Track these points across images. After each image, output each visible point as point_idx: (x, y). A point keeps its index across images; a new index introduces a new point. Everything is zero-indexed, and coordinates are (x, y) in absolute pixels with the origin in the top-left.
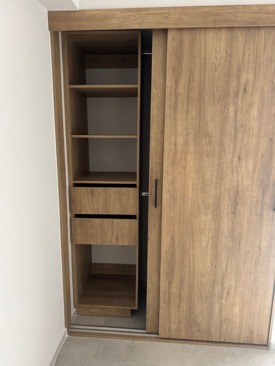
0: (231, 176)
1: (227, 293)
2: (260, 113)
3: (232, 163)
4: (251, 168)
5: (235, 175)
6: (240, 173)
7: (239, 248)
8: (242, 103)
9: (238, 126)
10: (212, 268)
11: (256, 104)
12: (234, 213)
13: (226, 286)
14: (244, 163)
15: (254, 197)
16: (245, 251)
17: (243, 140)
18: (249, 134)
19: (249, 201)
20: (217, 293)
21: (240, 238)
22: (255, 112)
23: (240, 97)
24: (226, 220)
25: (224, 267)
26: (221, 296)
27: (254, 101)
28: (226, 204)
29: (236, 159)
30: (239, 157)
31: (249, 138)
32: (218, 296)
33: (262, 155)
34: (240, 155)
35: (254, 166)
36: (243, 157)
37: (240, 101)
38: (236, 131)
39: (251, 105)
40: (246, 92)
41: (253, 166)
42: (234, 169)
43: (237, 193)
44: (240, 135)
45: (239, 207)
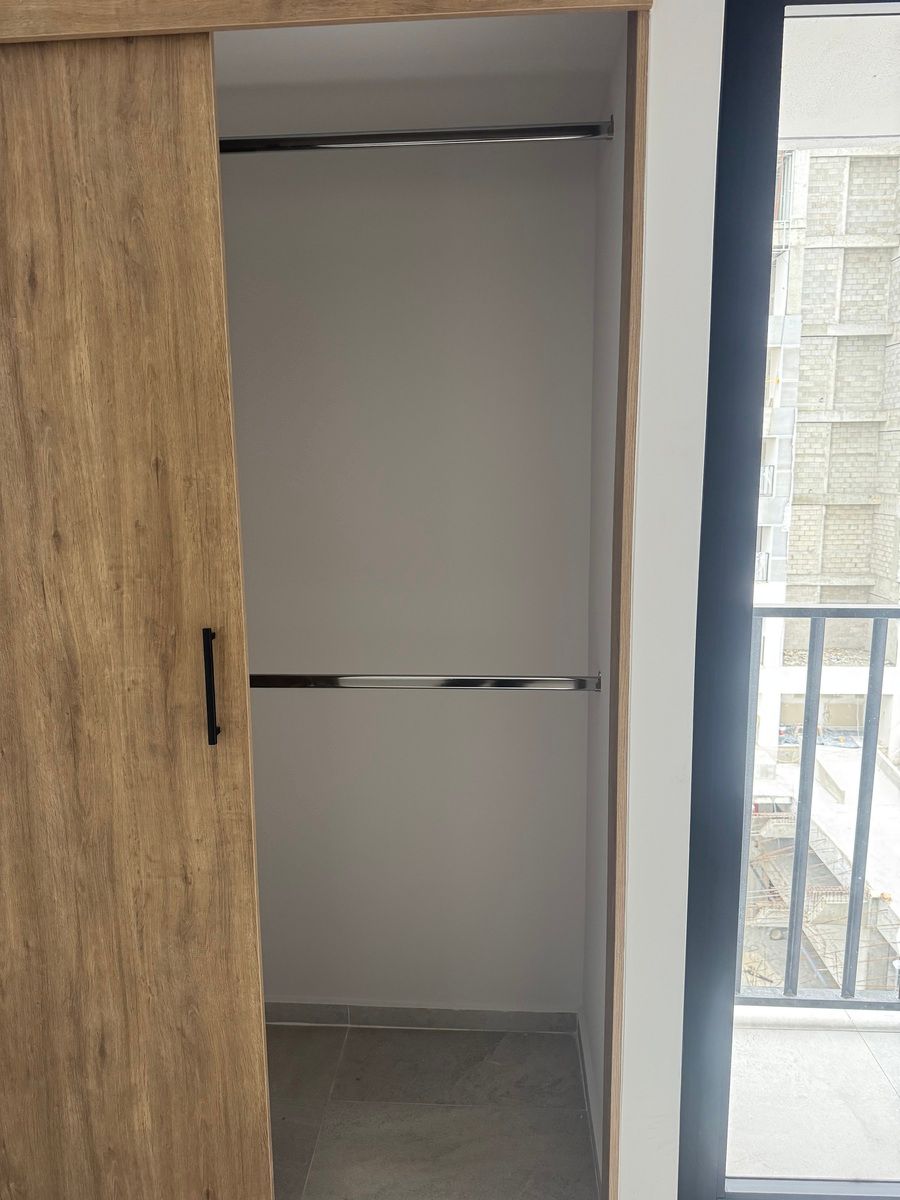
0: (40, 605)
1: (97, 1050)
2: (102, 368)
3: (32, 558)
4: (103, 575)
5: (52, 603)
6: (66, 593)
7: (113, 881)
8: (29, 329)
9: (32, 416)
10: (28, 958)
11: (82, 333)
12: (74, 745)
13: (90, 1026)
14: (75, 558)
15: (134, 683)
16: (136, 892)
17: (57, 469)
18: (76, 447)
19: (118, 699)
20: (62, 1054)
21: (111, 840)
22: (81, 360)
23: (18, 306)
24: (50, 777)
25: (72, 953)
26: (78, 1064)
27: (71, 322)
28: (39, 714)
29: (44, 543)
30: (57, 536)
31: (78, 463)
32: (67, 1064)
33: (137, 524)
34: (56, 526)
35: (116, 567)
36: (67, 531)
37: (21, 324)
38: (26, 437)
39: (63, 337)
40: (39, 289)
41: (110, 568)
42: (45, 578)
43: (70, 670)
44: (43, 451)
45: (87, 725)
